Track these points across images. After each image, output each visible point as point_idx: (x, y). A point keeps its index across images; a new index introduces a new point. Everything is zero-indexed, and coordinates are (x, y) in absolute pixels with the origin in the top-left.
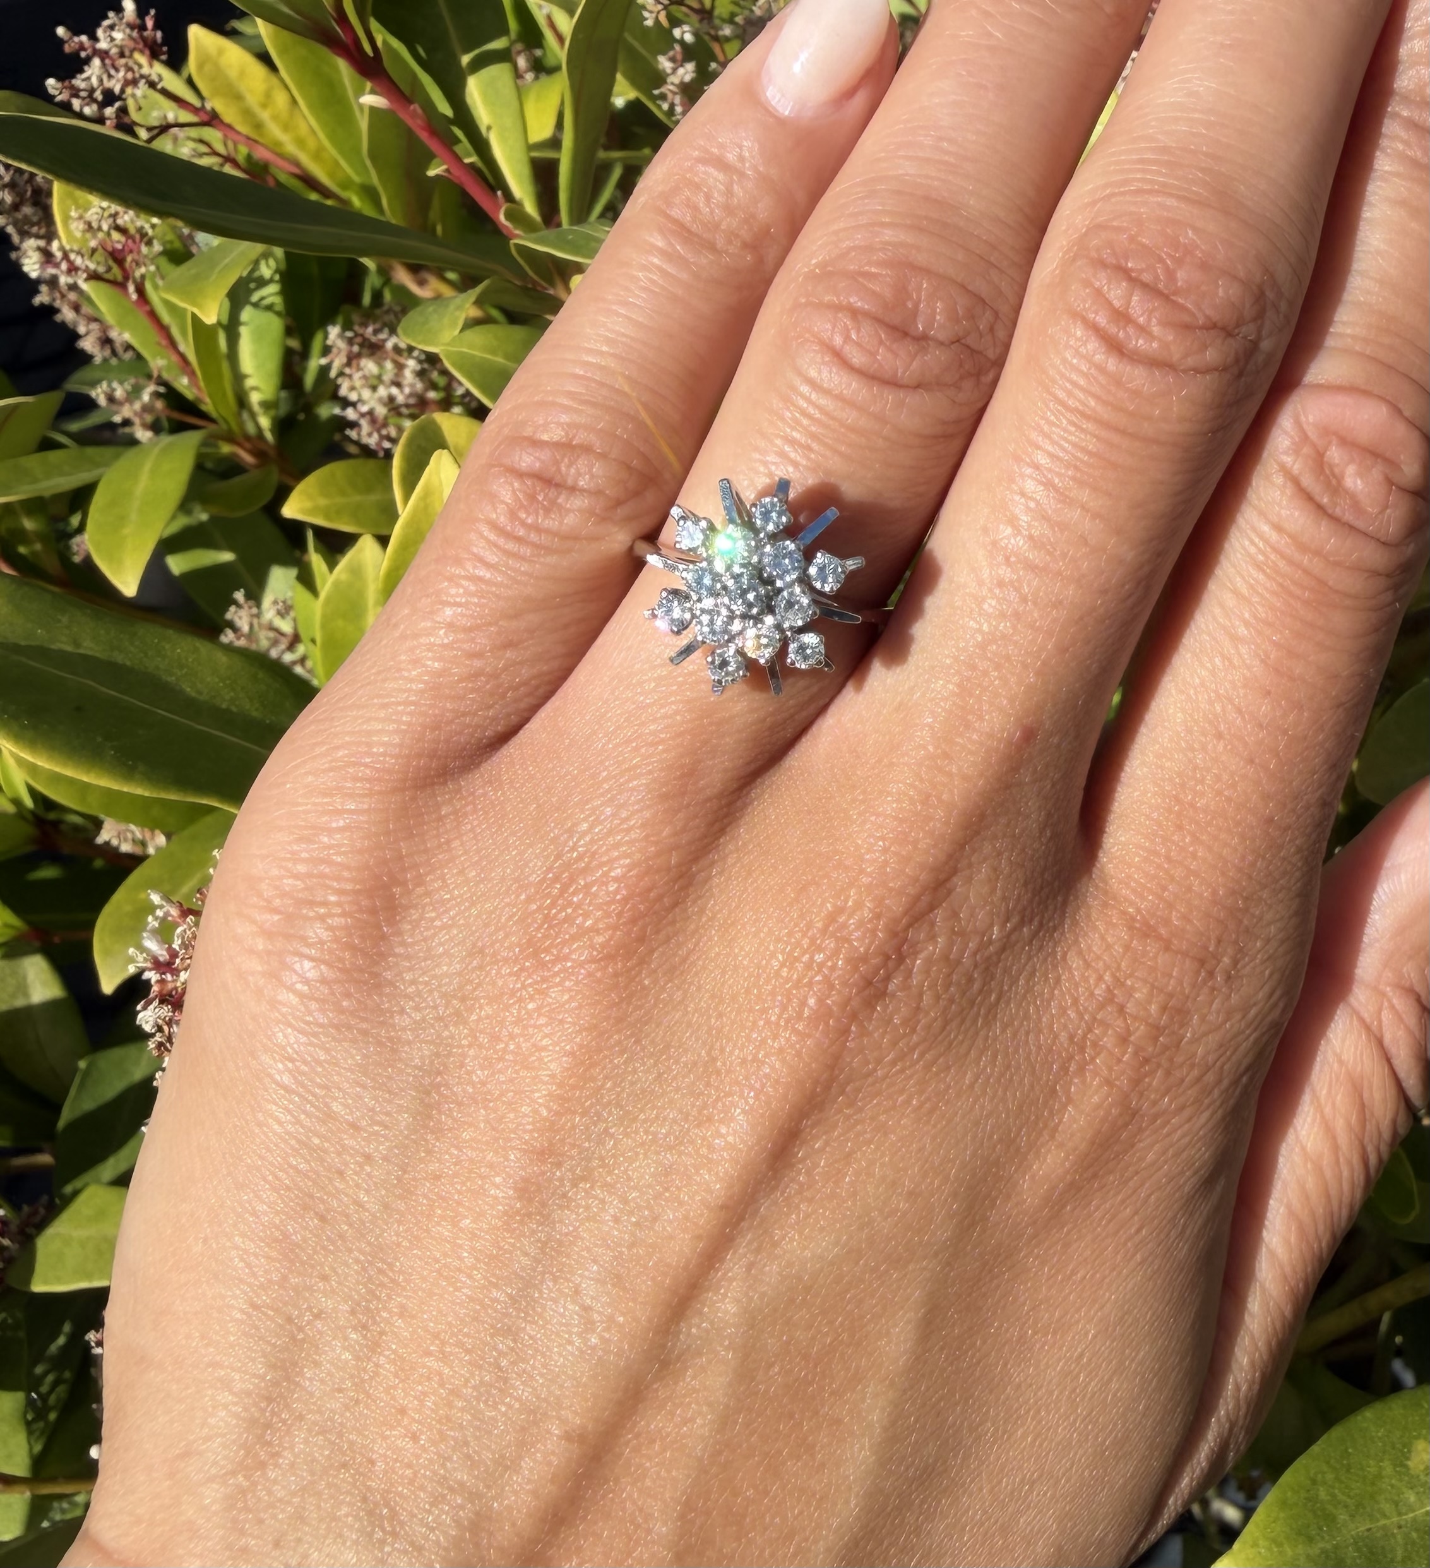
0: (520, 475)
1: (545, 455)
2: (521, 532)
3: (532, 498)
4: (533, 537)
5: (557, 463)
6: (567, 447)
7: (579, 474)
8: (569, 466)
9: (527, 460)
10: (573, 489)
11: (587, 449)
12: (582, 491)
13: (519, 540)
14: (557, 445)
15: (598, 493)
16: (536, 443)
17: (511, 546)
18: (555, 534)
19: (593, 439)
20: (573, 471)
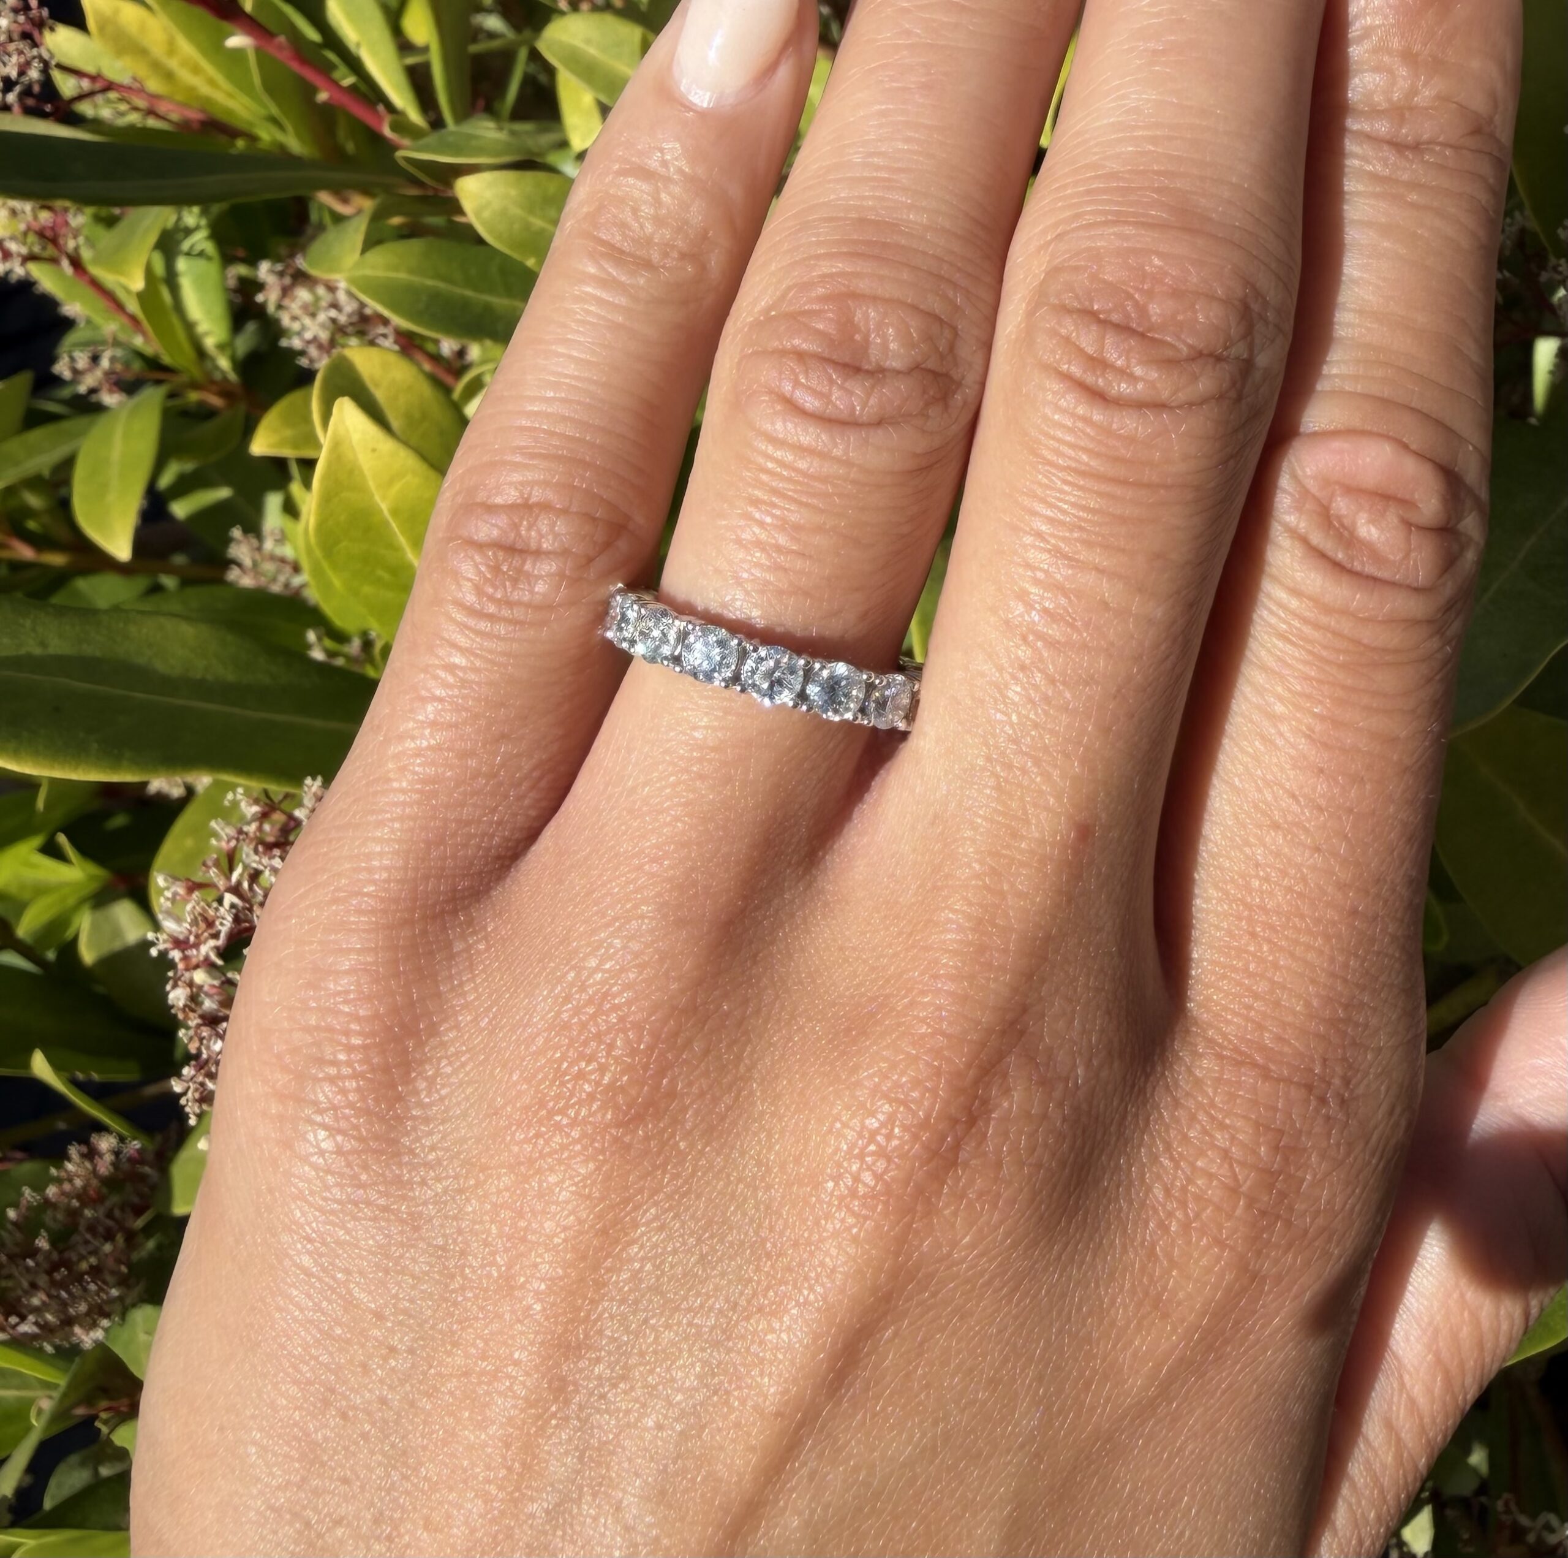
0: (480, 546)
1: (502, 520)
2: (492, 609)
3: (496, 569)
4: (506, 613)
5: (516, 527)
6: (525, 508)
7: (541, 536)
8: (529, 529)
9: (486, 529)
10: (538, 553)
11: (546, 507)
12: (548, 553)
13: (490, 617)
14: (512, 508)
15: (565, 553)
16: (491, 509)
17: (484, 625)
18: (528, 605)
19: (550, 496)
20: (533, 533)
